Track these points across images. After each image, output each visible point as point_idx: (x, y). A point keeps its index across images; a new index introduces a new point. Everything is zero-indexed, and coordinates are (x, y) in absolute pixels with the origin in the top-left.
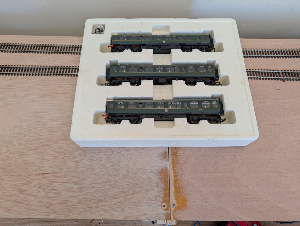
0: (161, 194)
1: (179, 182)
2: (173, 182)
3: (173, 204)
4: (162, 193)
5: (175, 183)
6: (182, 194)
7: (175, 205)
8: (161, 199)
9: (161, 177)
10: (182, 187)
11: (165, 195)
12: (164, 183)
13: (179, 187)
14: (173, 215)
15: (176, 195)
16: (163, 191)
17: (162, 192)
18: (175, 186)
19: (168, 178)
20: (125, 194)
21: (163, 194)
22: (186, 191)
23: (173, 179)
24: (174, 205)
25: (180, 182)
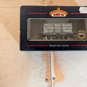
1: (58, 61)
2: (53, 62)
3: (53, 78)
5: (54, 63)
11: (47, 72)
12: (46, 62)
13: (57, 65)
14: (53, 85)
15: (55, 72)
17: (45, 70)
19: (49, 59)
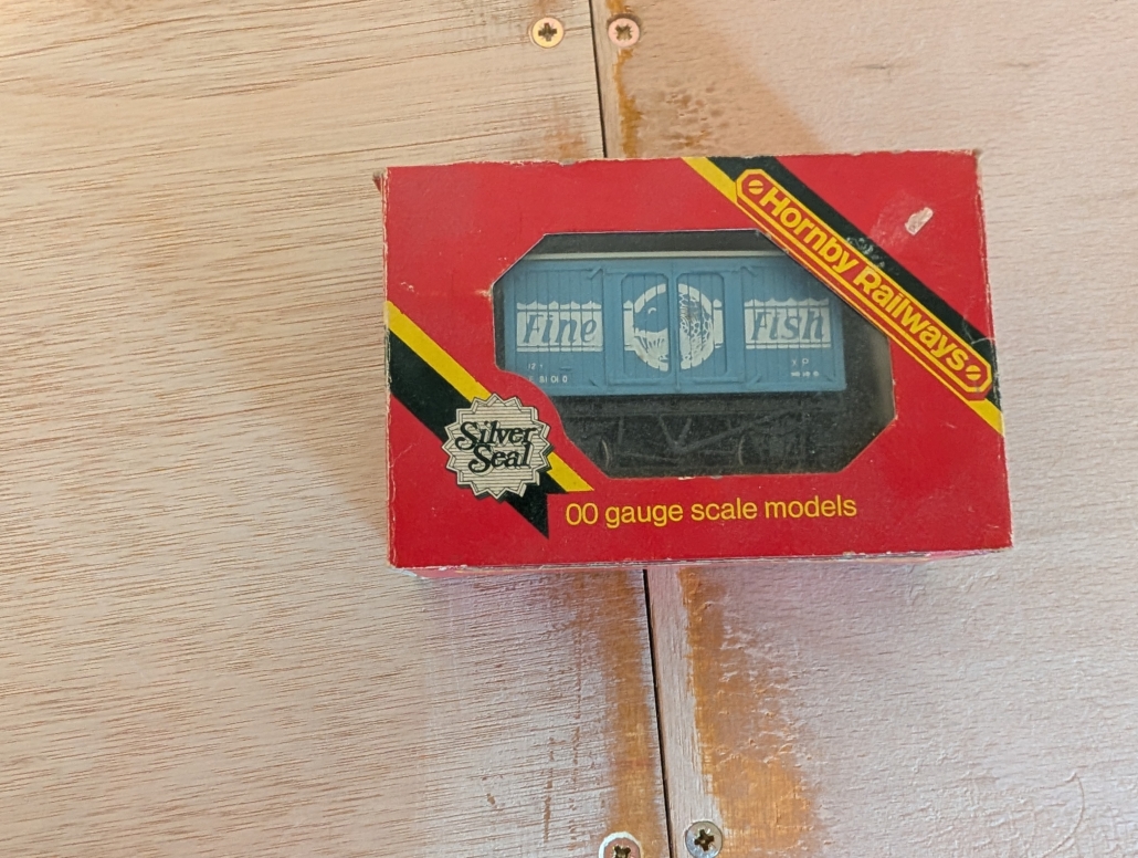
0: (584, 761)
1: (734, 641)
2: (688, 649)
3: (694, 836)
4: (598, 752)
6: (770, 740)
7: (711, 839)
8: (592, 802)
9: (573, 616)
10: (763, 679)
11: (622, 766)
12: (608, 658)
13: (735, 684)
15: (716, 759)
16: (606, 731)
17: (597, 744)
18: (705, 681)
19: (634, 613)
20: (272, 791)
21: (599, 760)
22: (804, 712)
23: (686, 623)
24: (705, 841)
25: (745, 636)
